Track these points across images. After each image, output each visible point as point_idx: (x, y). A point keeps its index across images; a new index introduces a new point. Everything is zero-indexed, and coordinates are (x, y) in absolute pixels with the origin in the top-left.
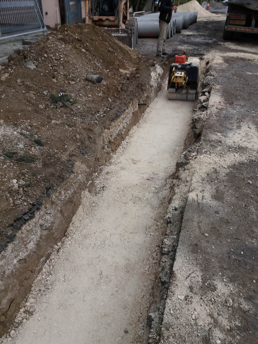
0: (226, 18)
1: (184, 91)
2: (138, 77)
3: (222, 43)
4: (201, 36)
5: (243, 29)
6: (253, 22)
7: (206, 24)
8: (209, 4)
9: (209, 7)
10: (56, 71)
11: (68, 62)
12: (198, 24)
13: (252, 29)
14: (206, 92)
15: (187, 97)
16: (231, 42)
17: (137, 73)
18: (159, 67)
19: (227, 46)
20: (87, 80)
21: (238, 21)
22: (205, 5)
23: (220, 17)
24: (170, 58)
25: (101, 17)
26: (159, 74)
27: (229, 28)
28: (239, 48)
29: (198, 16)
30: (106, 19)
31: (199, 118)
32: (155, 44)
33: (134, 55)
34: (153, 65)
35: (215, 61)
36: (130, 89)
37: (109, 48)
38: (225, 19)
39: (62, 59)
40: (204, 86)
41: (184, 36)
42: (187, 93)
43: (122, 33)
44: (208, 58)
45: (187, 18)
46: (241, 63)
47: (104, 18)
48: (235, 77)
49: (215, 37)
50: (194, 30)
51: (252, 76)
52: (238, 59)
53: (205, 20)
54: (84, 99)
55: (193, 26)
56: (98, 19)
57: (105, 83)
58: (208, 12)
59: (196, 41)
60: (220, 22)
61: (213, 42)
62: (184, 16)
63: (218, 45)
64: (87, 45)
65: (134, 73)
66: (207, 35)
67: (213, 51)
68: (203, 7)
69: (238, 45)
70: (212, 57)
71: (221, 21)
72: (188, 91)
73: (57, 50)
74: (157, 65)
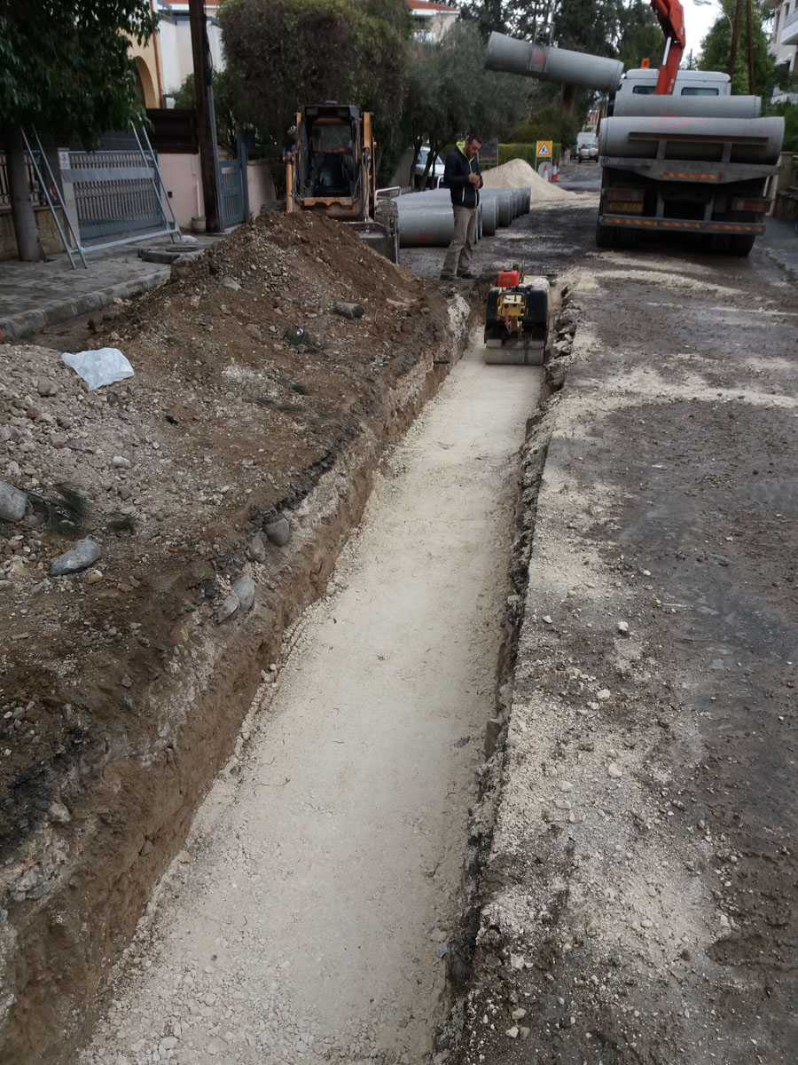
0: (599, 201)
1: (520, 344)
2: (426, 313)
3: (595, 254)
4: (545, 240)
5: (639, 222)
6: (660, 207)
7: (553, 215)
8: (555, 167)
9: (556, 176)
10: (278, 294)
11: (297, 279)
12: (534, 216)
13: (659, 222)
14: (566, 333)
15: (526, 357)
16: (615, 251)
17: (422, 306)
18: (462, 298)
19: (605, 258)
20: (337, 311)
21: (626, 205)
22: (546, 172)
23: (587, 199)
24: (481, 284)
25: (322, 199)
26: (463, 314)
27: (607, 220)
28: (634, 262)
29: (532, 199)
30: (333, 204)
31: (558, 365)
32: (439, 259)
33: (407, 276)
34: (451, 295)
35: (580, 286)
36: (418, 330)
37: (360, 259)
38: (598, 206)
39: (285, 274)
40: (561, 324)
41: (504, 242)
42: (526, 348)
43: (370, 232)
44: (566, 283)
45: (507, 201)
46: (638, 288)
47: (328, 201)
48: (623, 310)
49: (578, 241)
50: (526, 228)
51: (658, 309)
52: (629, 280)
53: (550, 208)
54: (341, 342)
55: (524, 220)
56: (313, 204)
57: (368, 319)
58: (554, 187)
59: (534, 251)
60: (587, 211)
61: (574, 252)
62: (500, 198)
63: (585, 257)
64: (321, 251)
65: (417, 307)
66: (559, 239)
67: (575, 269)
68: (543, 176)
69: (632, 257)
70: (574, 279)
71: (591, 208)
72: (528, 343)
73: (274, 257)
74: (457, 296)
